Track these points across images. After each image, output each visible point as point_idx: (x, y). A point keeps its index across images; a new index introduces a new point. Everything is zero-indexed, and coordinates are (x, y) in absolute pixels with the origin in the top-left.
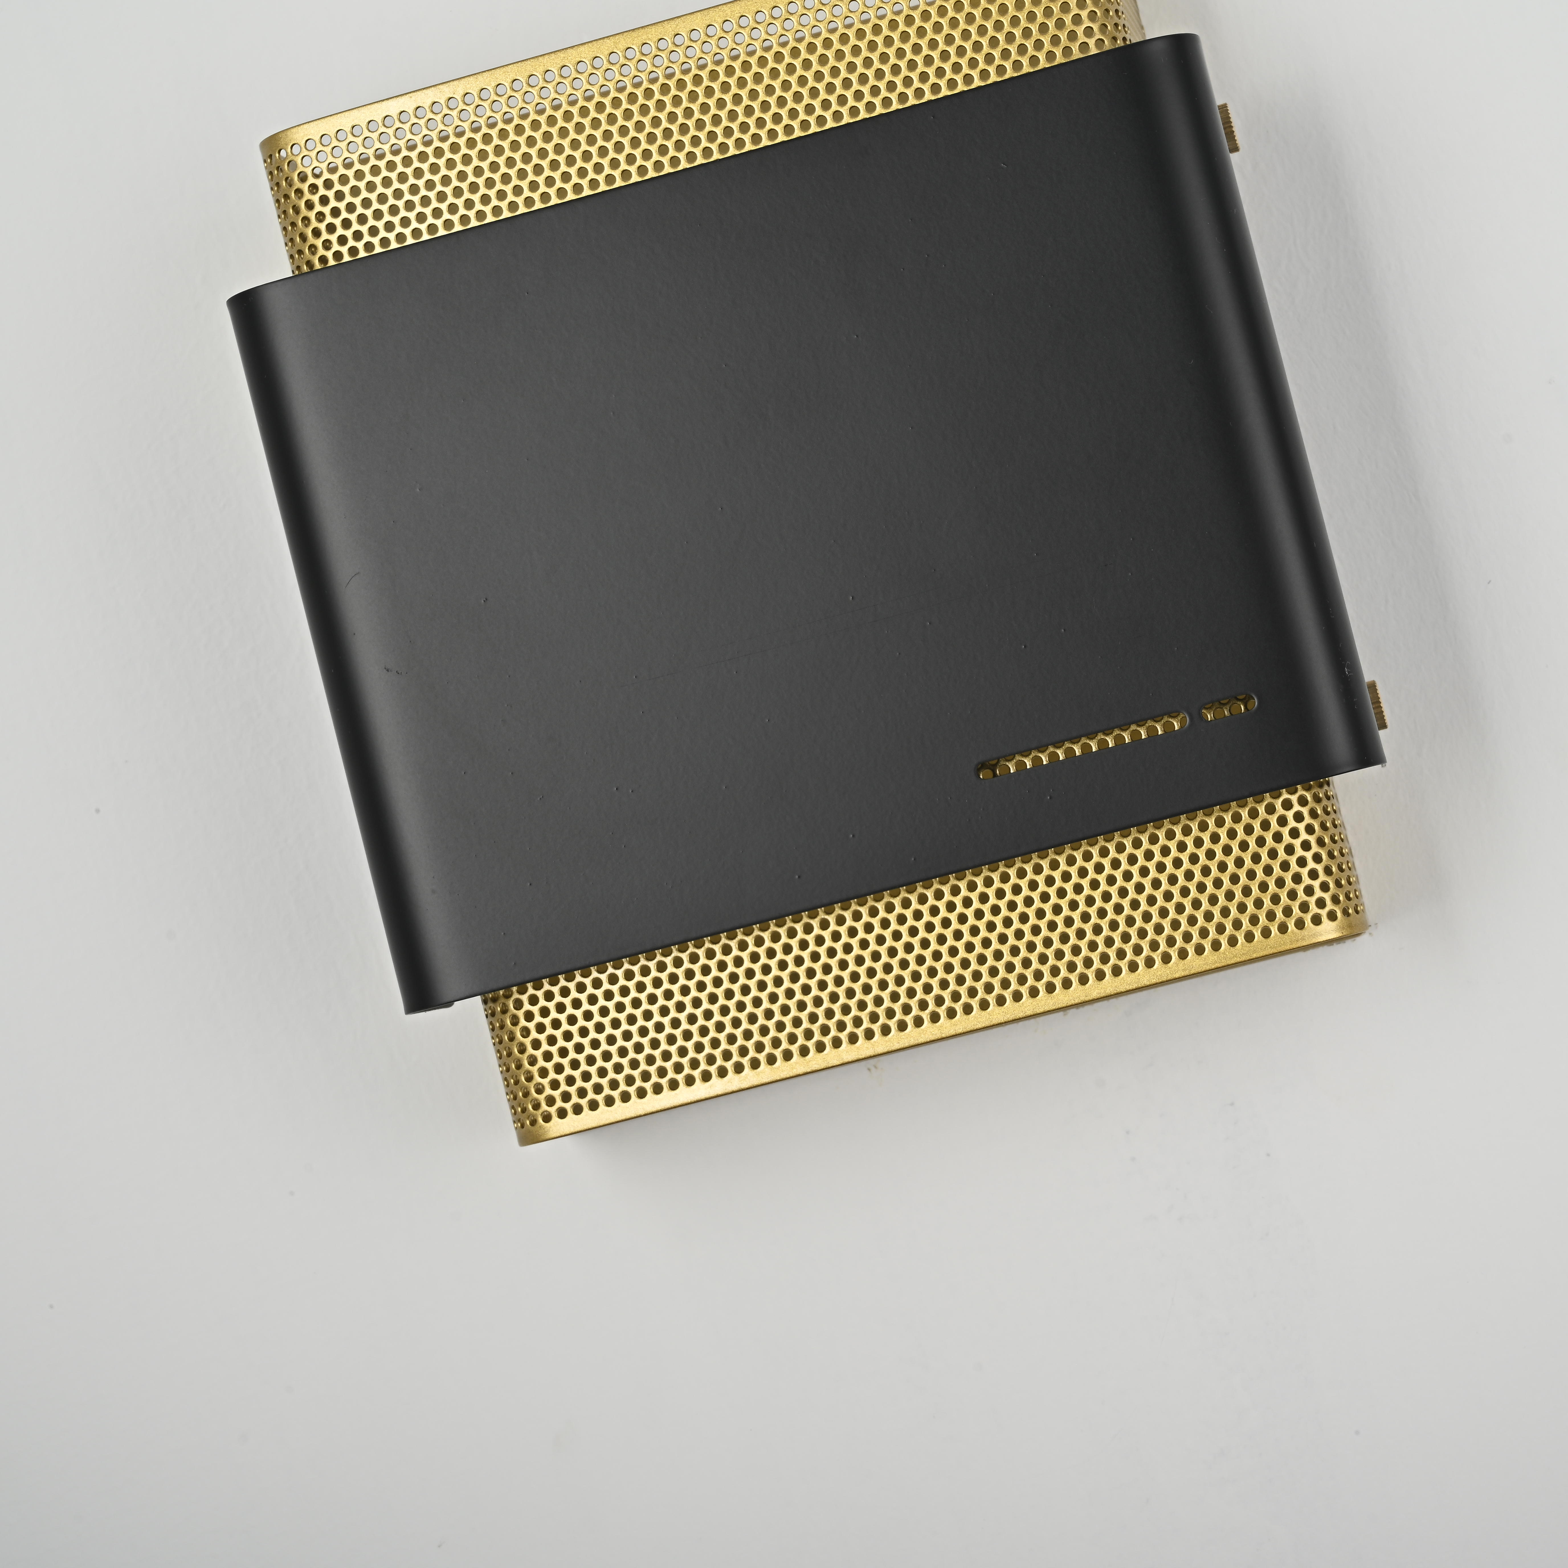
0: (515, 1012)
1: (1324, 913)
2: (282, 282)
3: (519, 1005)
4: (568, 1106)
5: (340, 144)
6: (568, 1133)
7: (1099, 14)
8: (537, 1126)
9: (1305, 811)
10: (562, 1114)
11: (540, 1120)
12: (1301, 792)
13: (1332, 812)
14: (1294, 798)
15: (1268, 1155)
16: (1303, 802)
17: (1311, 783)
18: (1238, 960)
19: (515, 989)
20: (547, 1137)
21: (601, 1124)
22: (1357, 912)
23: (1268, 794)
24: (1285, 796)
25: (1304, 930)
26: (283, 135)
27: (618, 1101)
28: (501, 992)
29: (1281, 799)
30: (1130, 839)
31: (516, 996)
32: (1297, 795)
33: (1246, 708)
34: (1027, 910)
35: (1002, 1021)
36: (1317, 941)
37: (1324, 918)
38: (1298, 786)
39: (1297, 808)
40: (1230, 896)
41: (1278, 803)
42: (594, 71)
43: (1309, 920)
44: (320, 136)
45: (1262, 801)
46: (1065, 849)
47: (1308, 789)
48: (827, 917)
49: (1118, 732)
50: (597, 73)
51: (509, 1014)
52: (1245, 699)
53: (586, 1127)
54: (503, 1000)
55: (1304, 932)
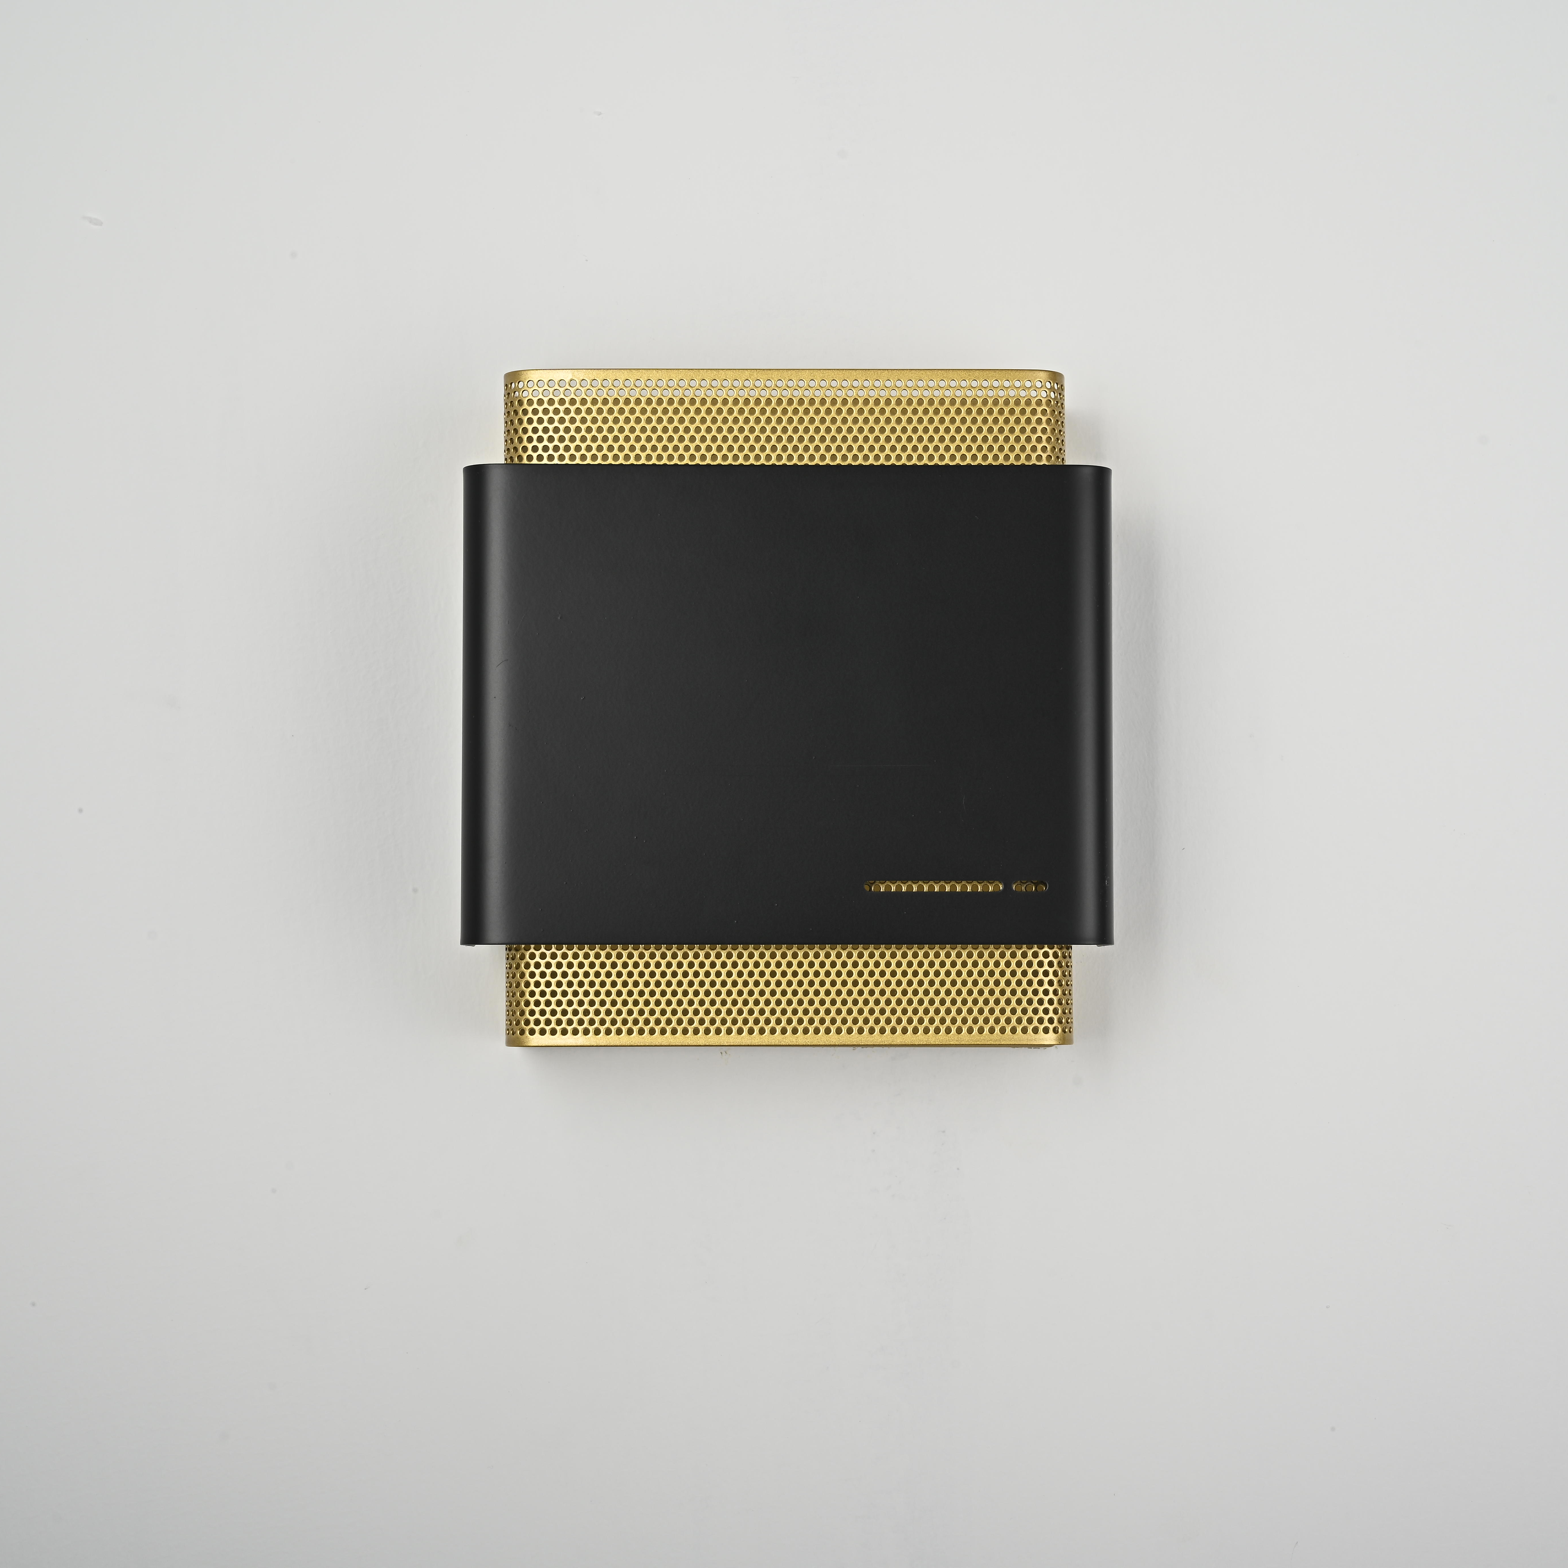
0: (529, 960)
1: (1051, 1027)
3: (532, 956)
5: (560, 389)
6: (544, 1045)
7: (1053, 440)
8: (524, 1036)
9: (1055, 962)
10: (543, 1032)
11: (527, 1033)
12: (1056, 949)
13: (1070, 966)
14: (1051, 952)
15: (958, 1169)
16: (1055, 955)
17: (1063, 945)
18: (993, 1043)
19: (532, 946)
20: (529, 1045)
22: (1070, 1032)
23: (1036, 945)
24: (1046, 949)
25: (1037, 1035)
26: (525, 373)
28: (523, 946)
29: (1043, 950)
30: (923, 951)
31: (532, 950)
32: (1053, 950)
33: (1036, 889)
35: (837, 1044)
36: (1043, 1044)
37: (1051, 1031)
38: (1055, 945)
39: (1051, 958)
40: (997, 1002)
41: (1041, 952)
42: (732, 388)
43: (1042, 1029)
45: (1031, 948)
46: (880, 947)
47: (1060, 949)
48: (743, 951)
49: (954, 884)
50: (734, 390)
51: (525, 961)
52: (1037, 883)
53: (556, 1045)
54: (523, 951)
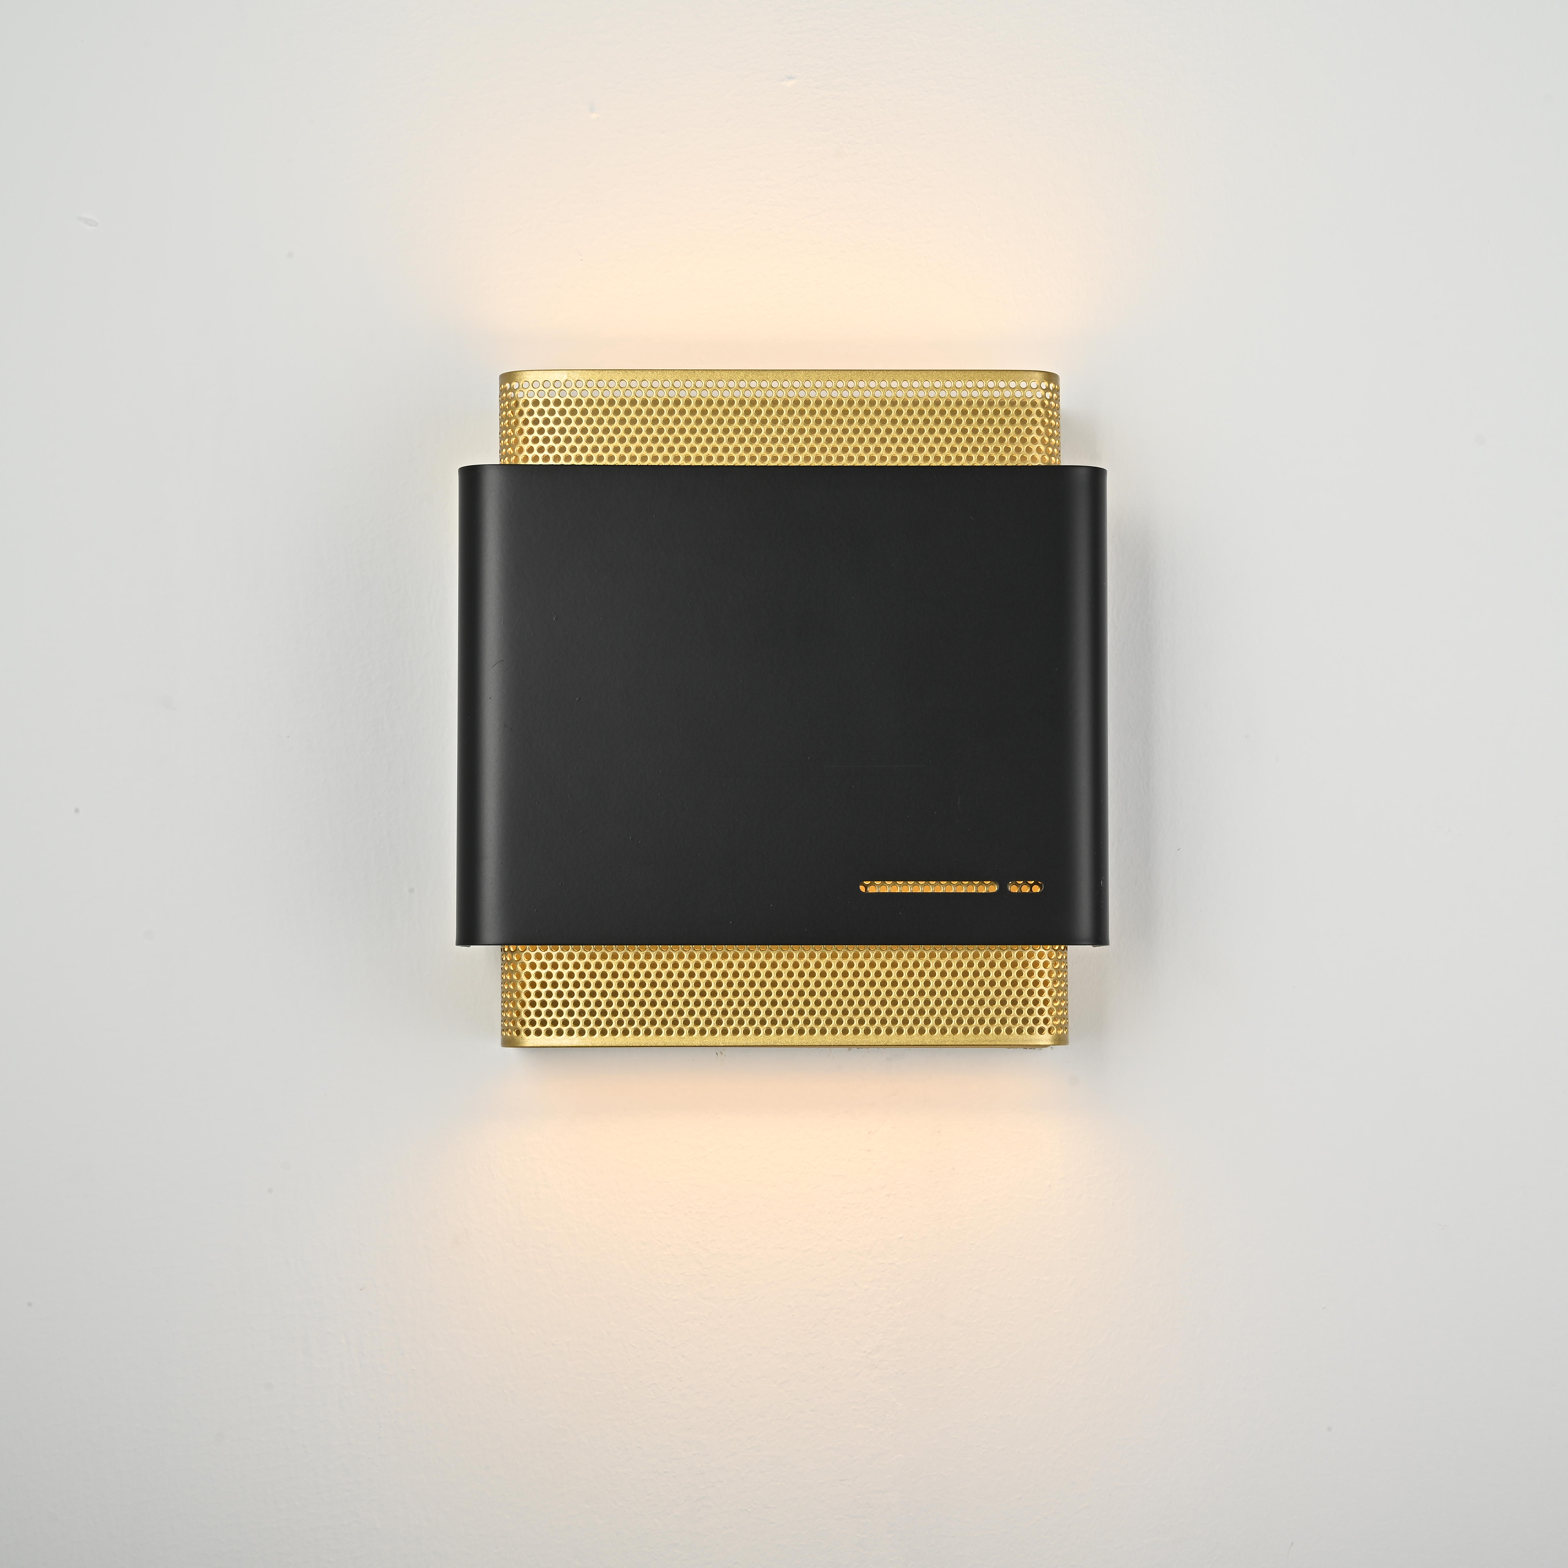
0: (525, 961)
1: (1046, 1028)
2: (496, 466)
3: (528, 957)
4: (543, 1029)
6: (539, 1046)
7: (1047, 441)
8: (520, 1036)
9: (1051, 962)
10: (538, 1032)
11: (523, 1033)
12: (1051, 950)
14: (1046, 953)
16: (1051, 956)
17: (1058, 946)
20: (524, 1046)
21: (561, 1046)
22: (1065, 1033)
23: (1031, 946)
24: (1041, 950)
25: (1032, 1035)
27: (576, 1034)
29: (1039, 951)
32: (1049, 951)
34: (865, 979)
35: (832, 1045)
36: (1038, 1044)
37: (1046, 1031)
39: (1046, 959)
40: (993, 1002)
41: (1036, 953)
43: (1037, 1030)
44: (545, 380)
45: (1027, 949)
47: (1055, 950)
51: (520, 962)
55: (1032, 1037)
